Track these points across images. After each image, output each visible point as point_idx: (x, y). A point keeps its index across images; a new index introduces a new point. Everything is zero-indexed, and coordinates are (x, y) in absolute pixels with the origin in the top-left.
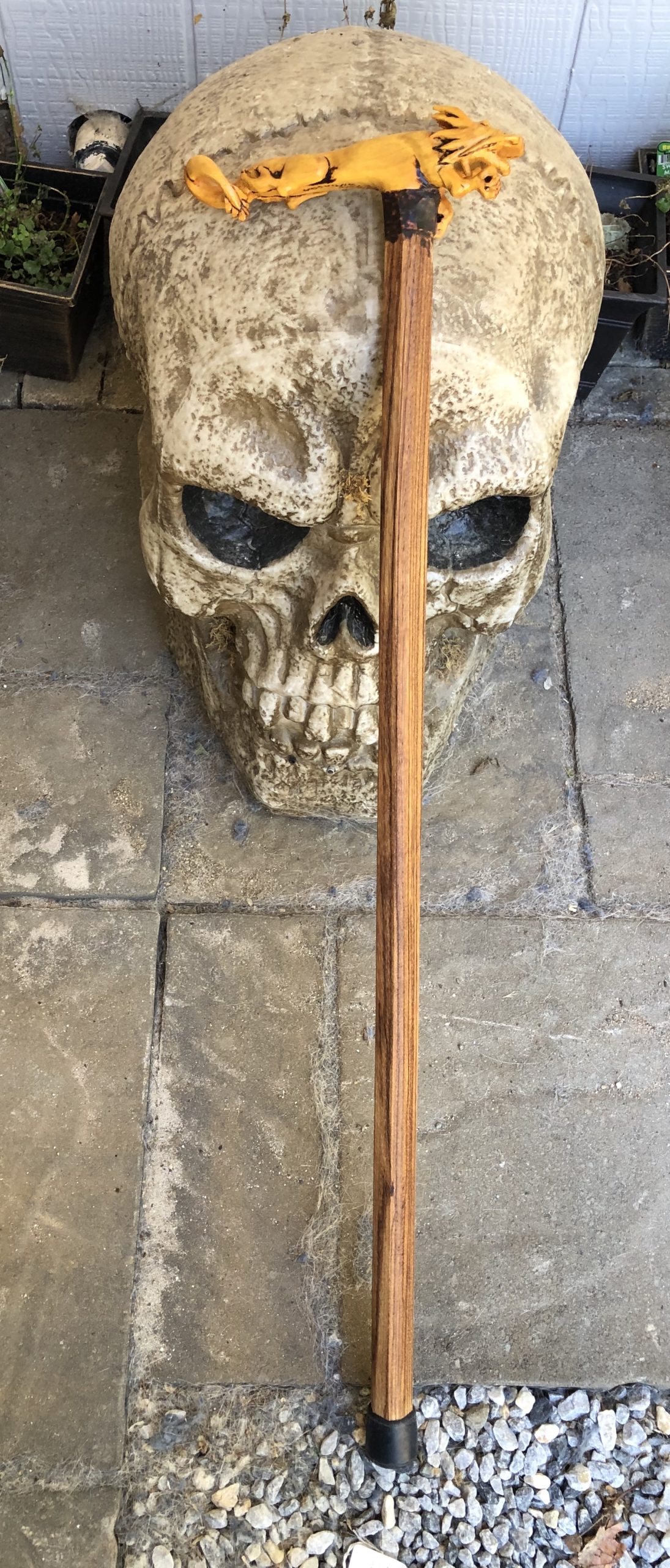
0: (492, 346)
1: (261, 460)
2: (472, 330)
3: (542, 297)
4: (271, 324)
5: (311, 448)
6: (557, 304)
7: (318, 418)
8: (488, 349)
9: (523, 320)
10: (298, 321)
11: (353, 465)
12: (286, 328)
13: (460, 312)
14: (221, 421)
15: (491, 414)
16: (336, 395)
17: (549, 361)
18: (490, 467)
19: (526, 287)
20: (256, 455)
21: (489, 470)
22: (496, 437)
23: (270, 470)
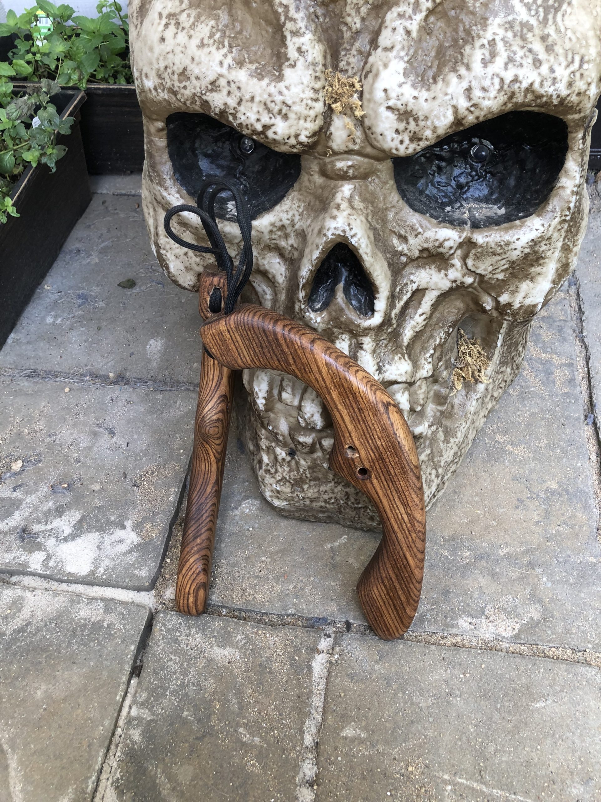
1: (230, 57)
5: (289, 37)
11: (342, 65)
14: (189, 15)
18: (518, 58)
20: (224, 51)
21: (517, 63)
22: (528, 21)
23: (240, 68)
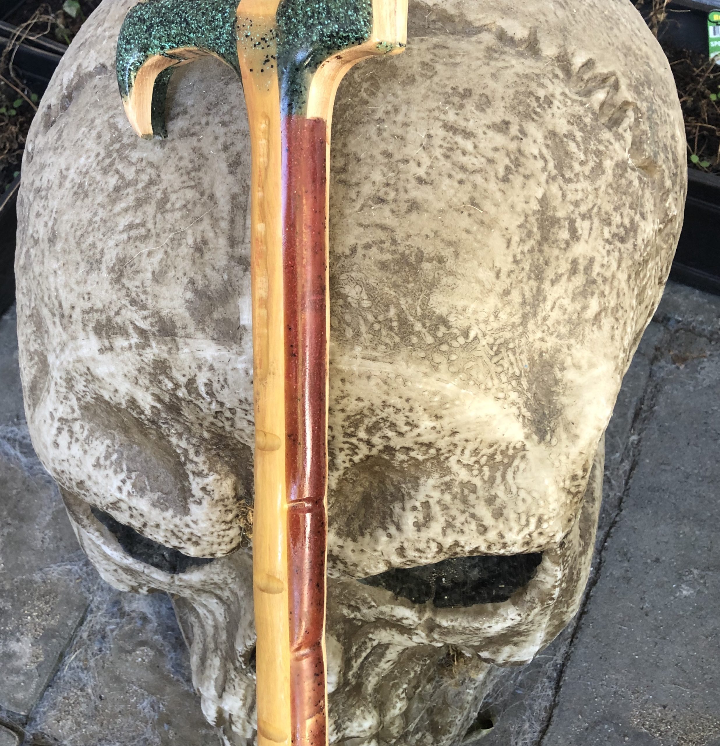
0: (450, 363)
1: (129, 483)
2: (415, 340)
3: (550, 273)
4: (119, 320)
5: (191, 477)
6: (579, 280)
7: (194, 441)
8: (443, 367)
9: (511, 315)
10: (150, 320)
12: (136, 327)
13: (392, 312)
14: (82, 427)
15: (458, 451)
16: (212, 419)
17: (563, 369)
18: (457, 524)
19: (516, 261)
20: (123, 476)
21: (457, 529)
22: (469, 481)
23: (141, 497)
